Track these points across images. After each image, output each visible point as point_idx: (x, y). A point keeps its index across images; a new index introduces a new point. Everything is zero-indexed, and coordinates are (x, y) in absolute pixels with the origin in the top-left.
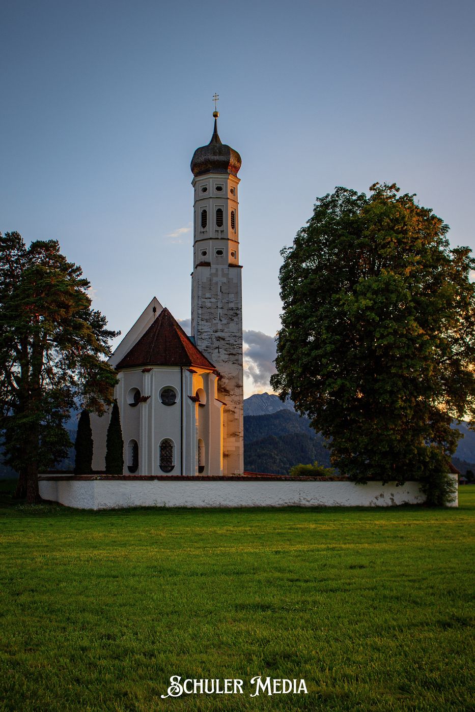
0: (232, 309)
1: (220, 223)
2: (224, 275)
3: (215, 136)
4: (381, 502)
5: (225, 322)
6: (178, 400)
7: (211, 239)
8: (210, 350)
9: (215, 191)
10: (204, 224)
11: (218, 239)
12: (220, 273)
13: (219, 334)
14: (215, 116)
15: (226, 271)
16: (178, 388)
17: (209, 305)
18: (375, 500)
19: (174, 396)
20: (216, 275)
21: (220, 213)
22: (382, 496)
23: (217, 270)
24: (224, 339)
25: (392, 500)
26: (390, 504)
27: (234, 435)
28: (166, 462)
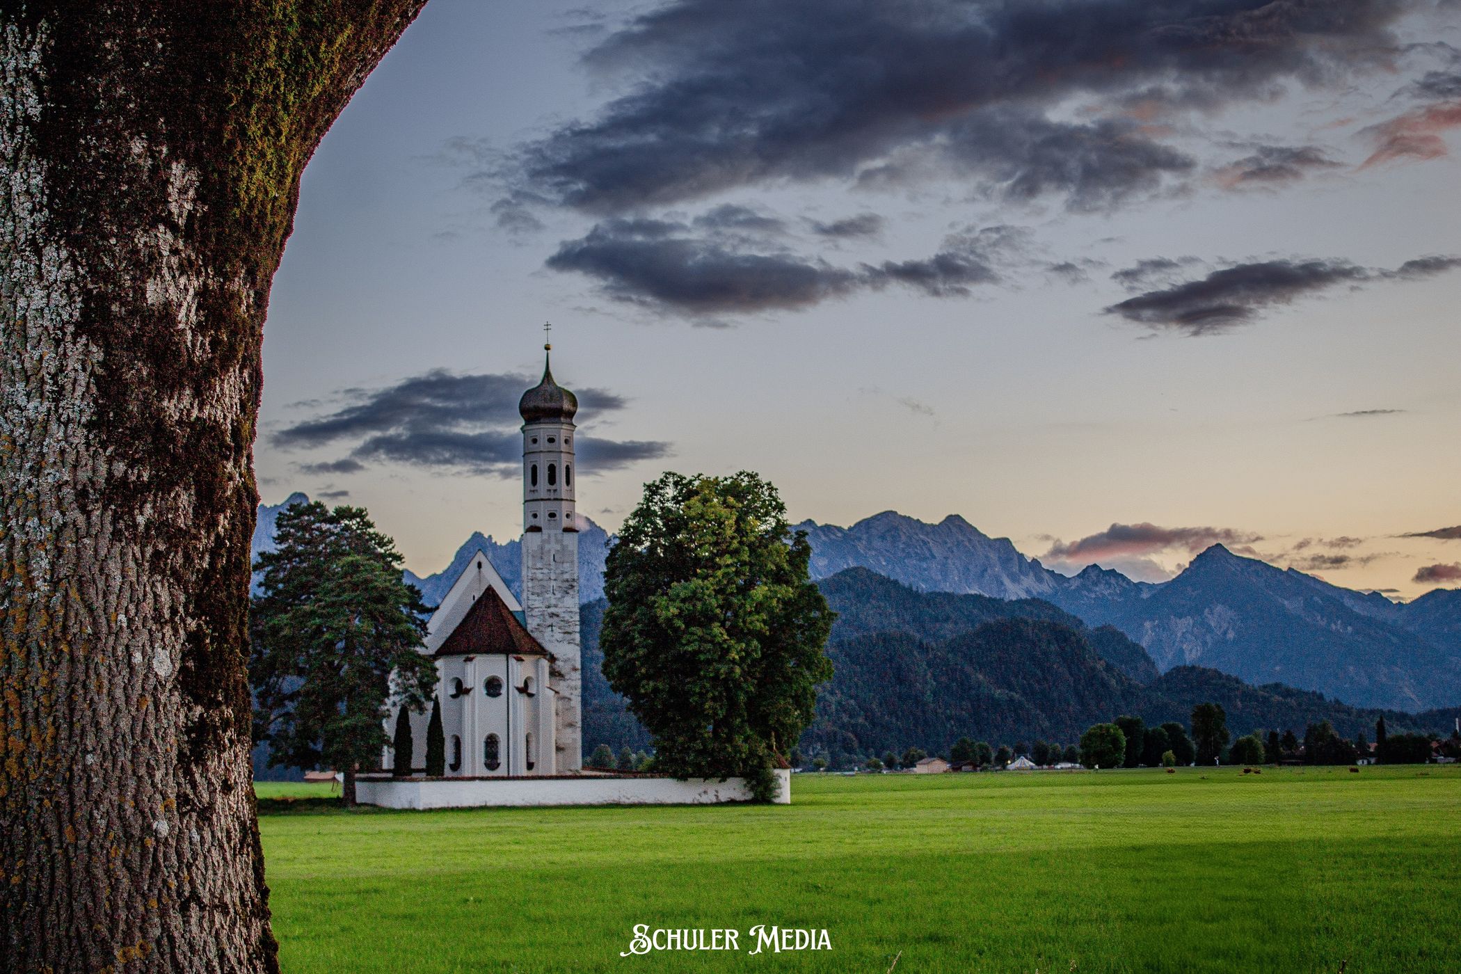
0: (567, 581)
1: (552, 480)
2: (557, 541)
3: (548, 374)
4: (705, 799)
5: (558, 595)
6: (504, 691)
7: (542, 500)
8: (541, 629)
9: (547, 444)
10: (534, 482)
11: (549, 499)
12: (553, 539)
13: (552, 610)
14: (547, 348)
15: (559, 537)
16: (503, 678)
17: (540, 576)
18: (698, 797)
19: (500, 686)
20: (548, 541)
21: (552, 469)
22: (705, 792)
23: (549, 536)
24: (558, 616)
25: (717, 796)
26: (714, 800)
27: (571, 725)
28: (492, 760)
